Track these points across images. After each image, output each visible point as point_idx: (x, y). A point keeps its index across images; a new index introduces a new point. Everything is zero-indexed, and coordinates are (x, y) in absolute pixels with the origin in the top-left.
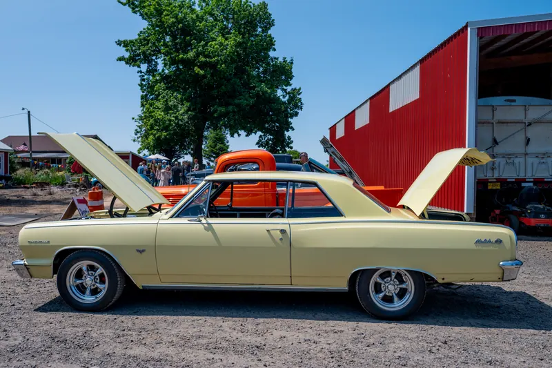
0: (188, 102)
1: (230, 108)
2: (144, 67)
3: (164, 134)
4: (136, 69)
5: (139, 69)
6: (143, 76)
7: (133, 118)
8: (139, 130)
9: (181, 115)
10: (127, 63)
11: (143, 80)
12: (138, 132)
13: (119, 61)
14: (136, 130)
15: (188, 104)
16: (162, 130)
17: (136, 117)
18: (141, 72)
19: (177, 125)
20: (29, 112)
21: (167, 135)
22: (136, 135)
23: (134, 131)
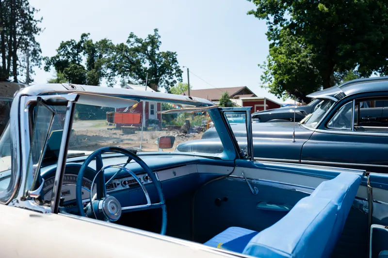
0: (310, 44)
1: (358, 45)
2: (272, 18)
3: (287, 77)
4: (265, 20)
5: (268, 21)
6: (272, 26)
7: (259, 65)
8: (264, 76)
9: (303, 57)
10: (256, 16)
11: (272, 30)
12: (263, 78)
13: (249, 15)
14: (262, 76)
15: (311, 46)
16: (285, 74)
17: (262, 64)
18: (270, 23)
19: (300, 67)
20: (188, 69)
21: (290, 78)
22: (262, 80)
23: (260, 78)
